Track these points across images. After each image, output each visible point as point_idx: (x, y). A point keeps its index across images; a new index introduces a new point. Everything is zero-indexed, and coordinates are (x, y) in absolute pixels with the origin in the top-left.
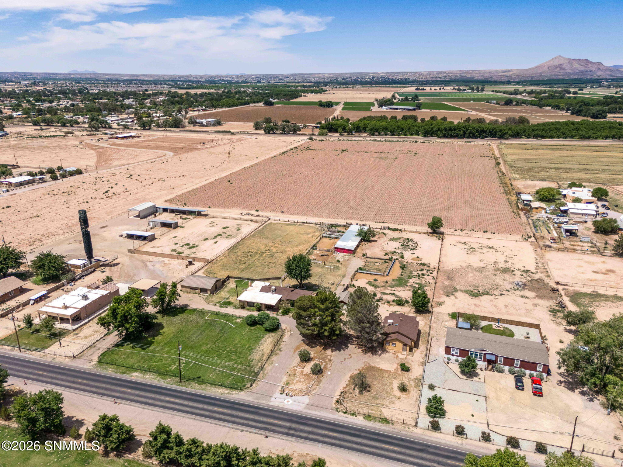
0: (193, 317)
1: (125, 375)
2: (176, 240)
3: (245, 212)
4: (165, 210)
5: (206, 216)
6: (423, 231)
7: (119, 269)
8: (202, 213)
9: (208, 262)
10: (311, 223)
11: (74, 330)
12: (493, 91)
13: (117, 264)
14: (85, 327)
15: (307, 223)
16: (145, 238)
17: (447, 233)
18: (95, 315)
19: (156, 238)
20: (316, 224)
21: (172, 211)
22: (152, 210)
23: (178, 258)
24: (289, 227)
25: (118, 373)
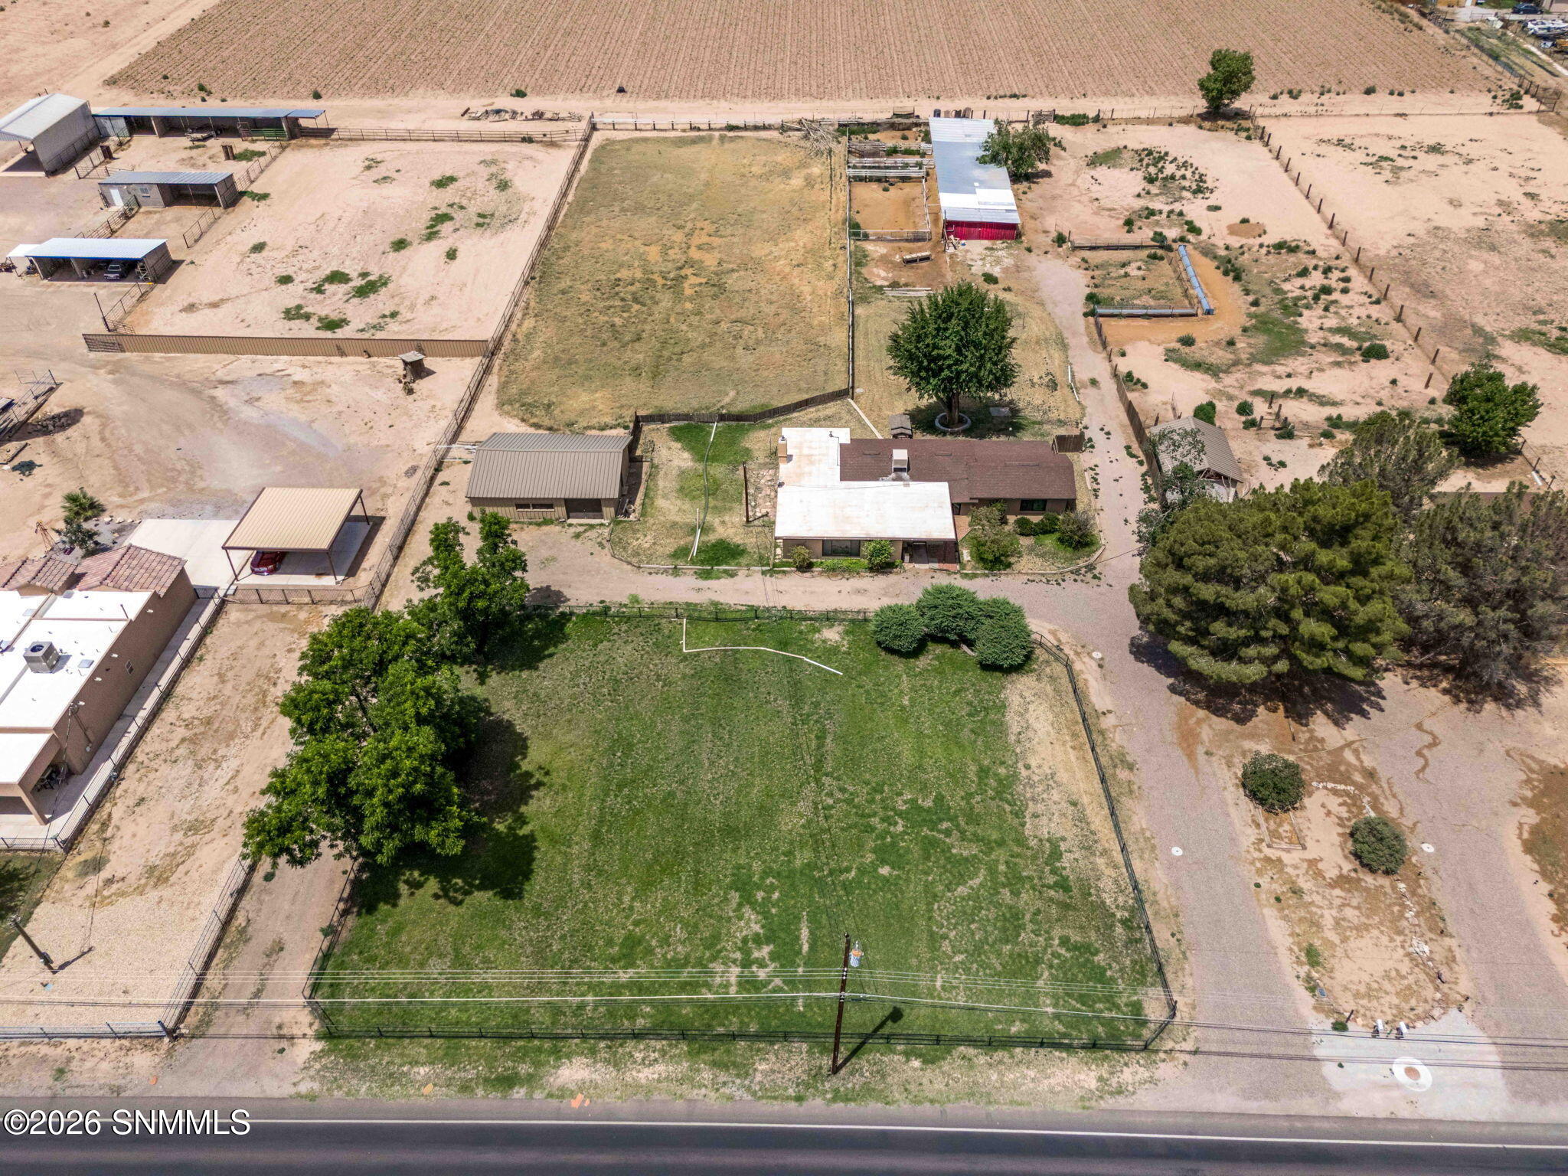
0: (624, 652)
1: (519, 1093)
2: (273, 262)
3: (478, 105)
4: (138, 125)
5: (325, 133)
6: (1177, 113)
7: (96, 441)
8: (303, 123)
9: (490, 351)
10: (765, 128)
11: (69, 845)
13: (69, 419)
14: (116, 810)
15: (746, 128)
16: (127, 269)
17: (1259, 111)
18: (133, 729)
19: (177, 264)
20: (783, 128)
21: (171, 126)
22: (79, 131)
23: (339, 348)
24: (687, 152)
25: (480, 1092)
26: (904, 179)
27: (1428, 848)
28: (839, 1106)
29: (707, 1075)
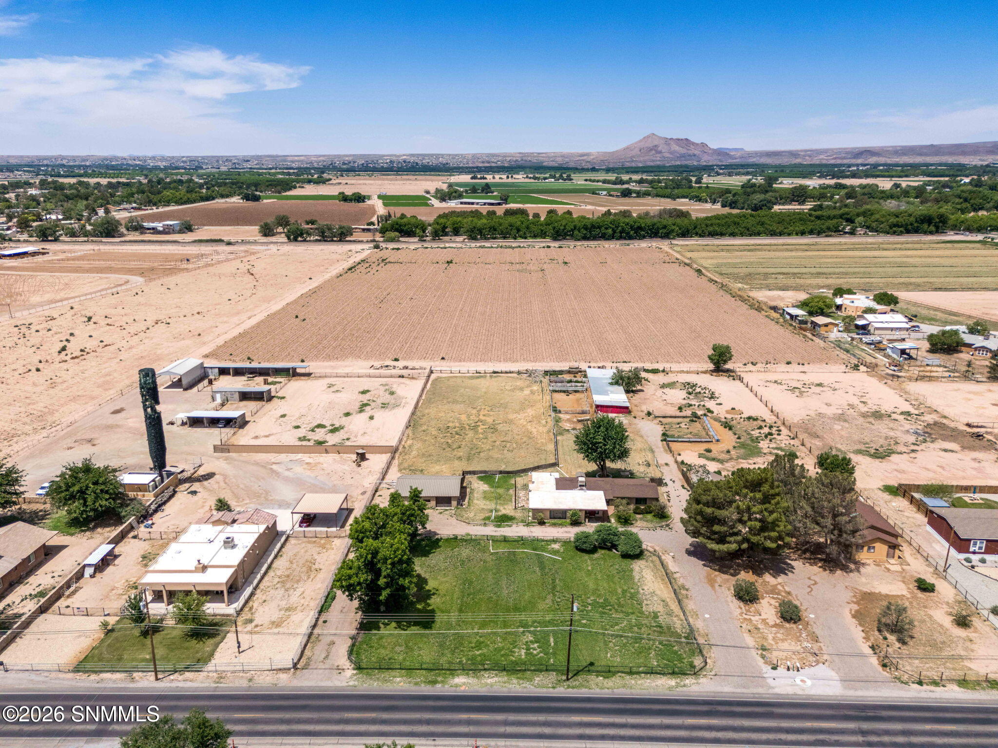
0: (465, 552)
1: (439, 686)
2: (291, 421)
3: (377, 364)
4: (223, 371)
5: (308, 375)
6: (700, 370)
7: (222, 484)
8: (298, 371)
9: (394, 451)
10: (510, 372)
11: (239, 612)
12: (586, 180)
13: (210, 476)
14: (255, 603)
15: (502, 373)
16: (228, 422)
17: (738, 370)
18: (259, 577)
19: (247, 422)
20: (519, 373)
21: (238, 372)
22: (199, 373)
23: (326, 450)
24: (475, 382)
25: (423, 685)
26: (576, 391)
27: (812, 616)
28: (570, 690)
29: (515, 681)
